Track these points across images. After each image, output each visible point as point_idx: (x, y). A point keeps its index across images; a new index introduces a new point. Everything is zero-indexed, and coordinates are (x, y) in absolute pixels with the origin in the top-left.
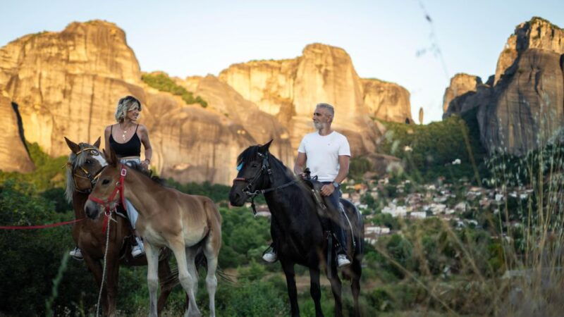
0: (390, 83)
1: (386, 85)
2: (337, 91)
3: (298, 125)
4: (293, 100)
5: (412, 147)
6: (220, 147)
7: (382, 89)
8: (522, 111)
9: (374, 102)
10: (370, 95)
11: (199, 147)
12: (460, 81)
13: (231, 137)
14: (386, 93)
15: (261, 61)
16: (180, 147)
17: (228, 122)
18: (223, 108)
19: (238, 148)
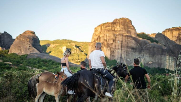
6: (163, 56)
11: (156, 56)
13: (166, 53)
15: (176, 27)
16: (150, 57)
17: (165, 48)
18: (164, 43)
19: (169, 56)
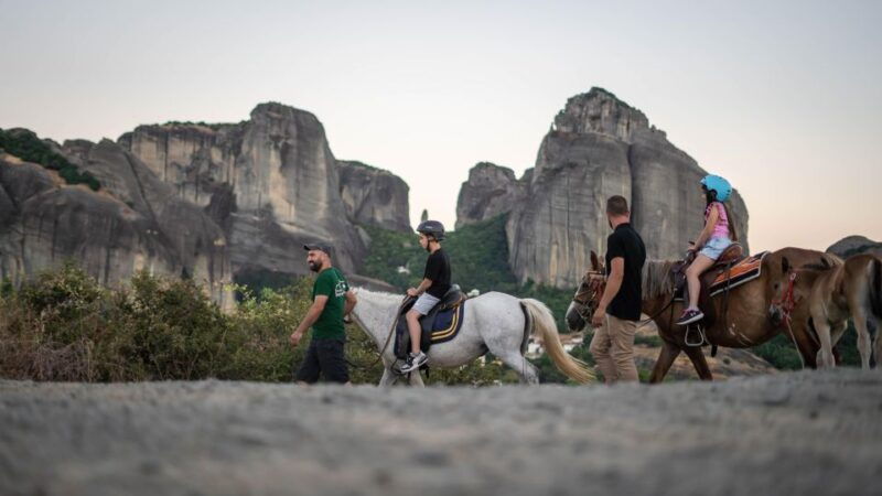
0: (381, 171)
1: (375, 173)
2: (301, 178)
3: (238, 225)
4: (233, 188)
5: (410, 268)
6: (117, 253)
7: (368, 178)
8: (571, 224)
9: (355, 197)
10: (349, 187)
11: (84, 252)
12: (484, 173)
13: (136, 239)
14: (373, 185)
15: (185, 124)
16: (53, 251)
17: (132, 216)
18: (126, 193)
19: (146, 256)
